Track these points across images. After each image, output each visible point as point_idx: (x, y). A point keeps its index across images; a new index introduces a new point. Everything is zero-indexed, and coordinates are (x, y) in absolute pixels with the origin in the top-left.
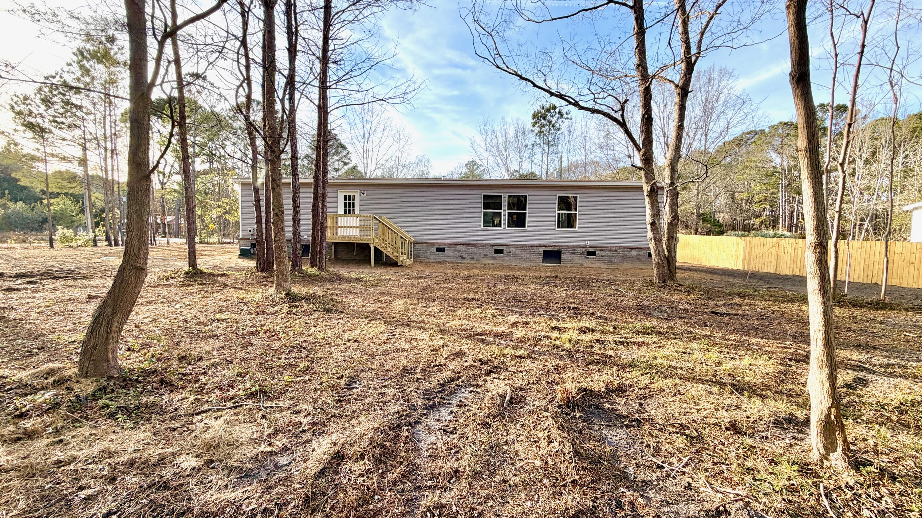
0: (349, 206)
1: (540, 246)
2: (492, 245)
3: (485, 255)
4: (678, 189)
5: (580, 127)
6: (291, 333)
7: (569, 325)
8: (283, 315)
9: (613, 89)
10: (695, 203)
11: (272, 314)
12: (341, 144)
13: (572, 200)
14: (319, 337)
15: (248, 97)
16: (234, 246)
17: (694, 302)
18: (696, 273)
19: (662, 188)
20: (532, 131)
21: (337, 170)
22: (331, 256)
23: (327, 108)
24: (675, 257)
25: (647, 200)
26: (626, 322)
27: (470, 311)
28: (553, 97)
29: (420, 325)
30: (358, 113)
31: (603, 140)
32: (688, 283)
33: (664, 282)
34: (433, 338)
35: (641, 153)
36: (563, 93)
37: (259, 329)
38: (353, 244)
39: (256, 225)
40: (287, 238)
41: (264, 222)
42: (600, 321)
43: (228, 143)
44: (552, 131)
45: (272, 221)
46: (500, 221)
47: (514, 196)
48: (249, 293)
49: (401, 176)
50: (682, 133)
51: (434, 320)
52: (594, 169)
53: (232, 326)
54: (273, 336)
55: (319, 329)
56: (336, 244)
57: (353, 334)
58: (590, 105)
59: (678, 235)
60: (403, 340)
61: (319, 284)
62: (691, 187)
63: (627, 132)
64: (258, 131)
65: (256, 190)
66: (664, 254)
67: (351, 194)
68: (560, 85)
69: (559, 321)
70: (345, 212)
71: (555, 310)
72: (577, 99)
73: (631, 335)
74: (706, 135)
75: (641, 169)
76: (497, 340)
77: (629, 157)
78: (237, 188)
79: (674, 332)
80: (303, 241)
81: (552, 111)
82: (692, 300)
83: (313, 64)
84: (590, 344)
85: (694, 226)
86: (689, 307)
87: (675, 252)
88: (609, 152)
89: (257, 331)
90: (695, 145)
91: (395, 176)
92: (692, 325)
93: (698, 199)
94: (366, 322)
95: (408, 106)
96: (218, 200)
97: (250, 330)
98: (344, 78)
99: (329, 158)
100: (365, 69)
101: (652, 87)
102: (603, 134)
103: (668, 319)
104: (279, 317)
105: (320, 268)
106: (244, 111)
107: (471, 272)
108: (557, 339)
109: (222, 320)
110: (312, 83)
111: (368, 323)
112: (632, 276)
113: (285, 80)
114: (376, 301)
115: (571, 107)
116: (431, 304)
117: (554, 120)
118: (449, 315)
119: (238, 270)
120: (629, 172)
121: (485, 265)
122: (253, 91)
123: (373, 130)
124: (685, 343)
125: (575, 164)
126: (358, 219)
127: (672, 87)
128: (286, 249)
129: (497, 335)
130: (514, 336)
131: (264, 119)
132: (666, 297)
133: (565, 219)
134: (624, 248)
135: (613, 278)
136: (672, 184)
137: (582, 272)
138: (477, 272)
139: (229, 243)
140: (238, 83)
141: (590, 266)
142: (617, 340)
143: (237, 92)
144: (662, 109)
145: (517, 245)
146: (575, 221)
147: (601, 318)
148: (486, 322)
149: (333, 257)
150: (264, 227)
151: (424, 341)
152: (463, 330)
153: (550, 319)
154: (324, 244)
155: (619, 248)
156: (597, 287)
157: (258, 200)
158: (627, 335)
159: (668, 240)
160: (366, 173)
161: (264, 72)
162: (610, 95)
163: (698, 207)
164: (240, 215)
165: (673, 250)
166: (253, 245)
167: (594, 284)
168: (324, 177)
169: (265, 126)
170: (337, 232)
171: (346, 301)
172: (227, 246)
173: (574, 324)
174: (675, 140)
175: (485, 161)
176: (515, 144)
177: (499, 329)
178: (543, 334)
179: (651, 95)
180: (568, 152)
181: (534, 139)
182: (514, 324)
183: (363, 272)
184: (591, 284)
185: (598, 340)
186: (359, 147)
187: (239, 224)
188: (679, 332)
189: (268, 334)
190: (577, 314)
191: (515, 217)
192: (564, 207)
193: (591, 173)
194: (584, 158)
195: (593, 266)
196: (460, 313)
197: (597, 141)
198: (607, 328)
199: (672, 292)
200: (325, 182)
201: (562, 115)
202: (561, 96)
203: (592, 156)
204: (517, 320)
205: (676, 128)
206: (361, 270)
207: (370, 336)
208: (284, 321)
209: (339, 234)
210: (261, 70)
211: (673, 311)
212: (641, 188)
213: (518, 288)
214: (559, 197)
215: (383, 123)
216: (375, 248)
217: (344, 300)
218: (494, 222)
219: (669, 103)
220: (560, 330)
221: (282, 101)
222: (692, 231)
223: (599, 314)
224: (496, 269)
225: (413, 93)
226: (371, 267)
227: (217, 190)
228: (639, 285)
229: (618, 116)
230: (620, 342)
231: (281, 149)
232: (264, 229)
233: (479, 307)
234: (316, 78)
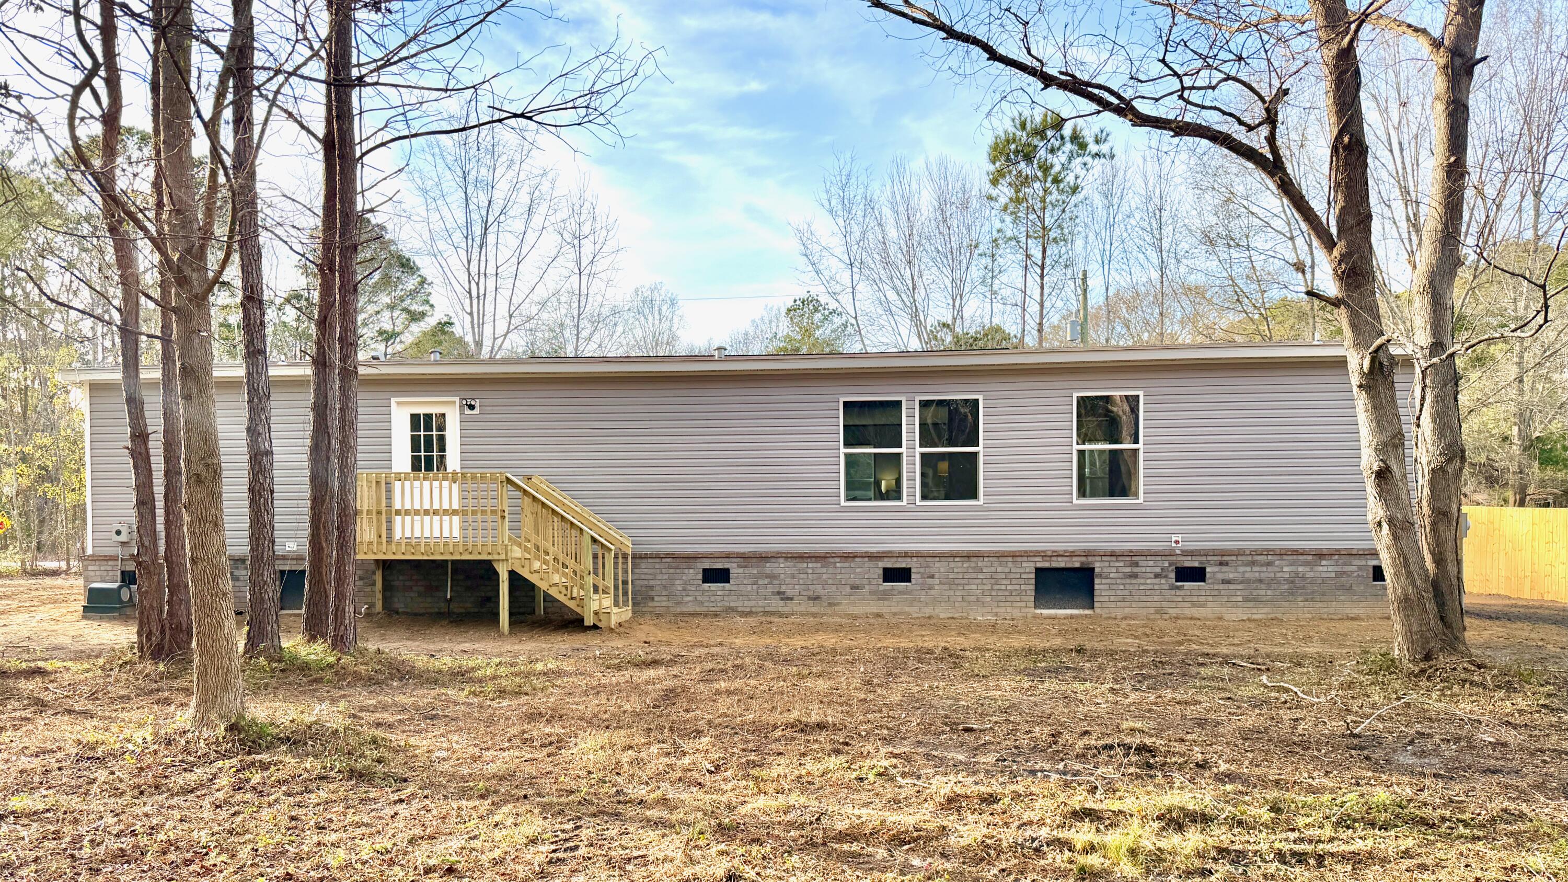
0: (429, 448)
1: (1027, 555)
2: (872, 557)
3: (854, 587)
4: (1459, 363)
5: (1140, 182)
6: (244, 853)
7: (1128, 804)
8: (220, 795)
9: (1240, 58)
10: (1513, 407)
11: (187, 791)
12: (400, 257)
13: (1121, 410)
14: (334, 863)
15: (111, 119)
16: (72, 581)
17: (1527, 718)
18: (1527, 626)
19: (1408, 362)
20: (990, 198)
21: (388, 337)
22: (371, 606)
23: (352, 146)
24: (1459, 579)
25: (1361, 401)
26: (1312, 790)
27: (810, 766)
28: (1053, 91)
29: (653, 813)
30: (450, 159)
31: (1213, 220)
32: (1503, 659)
33: (1427, 657)
34: (697, 854)
35: (1336, 253)
36: (1085, 77)
37: (143, 841)
38: (440, 565)
39: (134, 513)
40: (230, 550)
41: (160, 504)
42: (1229, 787)
43: (51, 264)
44: (1054, 196)
45: (184, 498)
46: (898, 481)
47: (940, 403)
48: (114, 728)
49: (590, 350)
50: (1462, 188)
51: (700, 795)
52: (1189, 309)
53: (57, 835)
54: (187, 863)
55: (334, 837)
56: (387, 566)
57: (439, 848)
58: (1168, 109)
59: (1464, 509)
60: (601, 862)
61: (336, 693)
62: (1499, 356)
63: (1288, 188)
64: (137, 222)
65: (135, 405)
66: (1423, 567)
67: (434, 410)
68: (1072, 52)
69: (1093, 790)
70: (416, 467)
71: (1081, 757)
72: (1128, 94)
73: (1328, 832)
74: (1537, 195)
75: (1336, 303)
76: (900, 855)
77: (1300, 267)
78: (80, 399)
79: (1467, 816)
80: (284, 558)
81: (1050, 133)
82: (1521, 712)
83: (307, 15)
84: (1198, 863)
85: (1512, 479)
86: (1511, 736)
87: (1459, 562)
88: (1235, 254)
89: (136, 847)
90: (1505, 225)
91: (570, 351)
92: (1523, 796)
93: (1521, 392)
94: (482, 811)
95: (604, 134)
96: (20, 441)
97: (113, 845)
98: (404, 53)
99: (362, 300)
100: (468, 23)
101: (1359, 51)
102: (1211, 200)
103: (1448, 776)
104: (209, 799)
105: (339, 643)
106: (97, 163)
107: (814, 641)
108: (1091, 849)
109: (28, 816)
110: (305, 71)
111: (491, 813)
112: (1323, 641)
113: (218, 64)
114: (517, 742)
115: (1108, 116)
116: (687, 745)
117: (1057, 161)
118: (746, 777)
119: (79, 656)
120: (1302, 316)
121: (855, 618)
122: (125, 102)
123: (496, 209)
124: (1503, 854)
125: (1128, 295)
126: (455, 487)
127: (1422, 47)
128: (228, 585)
129: (899, 839)
130: (952, 839)
131: (156, 185)
132: (1435, 704)
133: (1101, 469)
134: (1296, 552)
135: (1265, 649)
136: (1437, 346)
137: (1163, 634)
138: (830, 640)
139: (54, 573)
140: (77, 77)
141: (1189, 612)
142: (1285, 847)
143: (74, 105)
144: (1396, 121)
145: (953, 555)
146: (1132, 473)
147: (1229, 777)
148: (864, 796)
149: (379, 606)
150: (160, 520)
151: (667, 866)
152: (791, 825)
153: (1067, 785)
154: (350, 568)
155: (1282, 553)
156: (1213, 678)
157: (140, 437)
158: (1314, 832)
159: (1434, 524)
160: (479, 344)
161: (156, 42)
162: (1228, 78)
163: (1524, 418)
164: (88, 483)
165: (1450, 556)
166: (128, 578)
167: (1202, 670)
168: (344, 358)
169: (160, 205)
170: (390, 530)
171: (421, 743)
172: (49, 581)
173: (1144, 799)
174: (1441, 209)
175: (846, 299)
176: (939, 241)
177: (906, 819)
178: (1044, 833)
179: (1357, 72)
180: (1106, 261)
181: (998, 225)
182: (952, 803)
183: (474, 652)
184: (1194, 670)
185: (1222, 851)
186: (456, 263)
187: (84, 511)
188: (1484, 816)
189: (171, 857)
190: (1150, 766)
191: (944, 466)
192: (1099, 434)
193: (1181, 322)
194: (1155, 275)
195: (1195, 612)
196: (780, 770)
197: (1195, 224)
198: (1253, 811)
199: (1456, 689)
200: (348, 374)
201: (1083, 146)
202: (1076, 87)
203: (1183, 269)
204: (959, 790)
205: (1440, 174)
206: (467, 646)
207: (497, 853)
208: (224, 814)
209: (398, 535)
210: (148, 34)
211: (1460, 751)
212: (1340, 364)
213: (961, 687)
214: (1082, 401)
215: (525, 190)
216: (513, 574)
217: (412, 741)
218: (877, 484)
219: (1416, 100)
220: (1100, 819)
221: (212, 128)
222: (1510, 494)
223: (1223, 767)
224: (891, 629)
225: (618, 92)
226: (501, 635)
227: (18, 409)
228: (1347, 669)
229: (1258, 141)
230: (1294, 854)
231: (211, 274)
232: (160, 527)
233: (838, 752)
234: (316, 54)
